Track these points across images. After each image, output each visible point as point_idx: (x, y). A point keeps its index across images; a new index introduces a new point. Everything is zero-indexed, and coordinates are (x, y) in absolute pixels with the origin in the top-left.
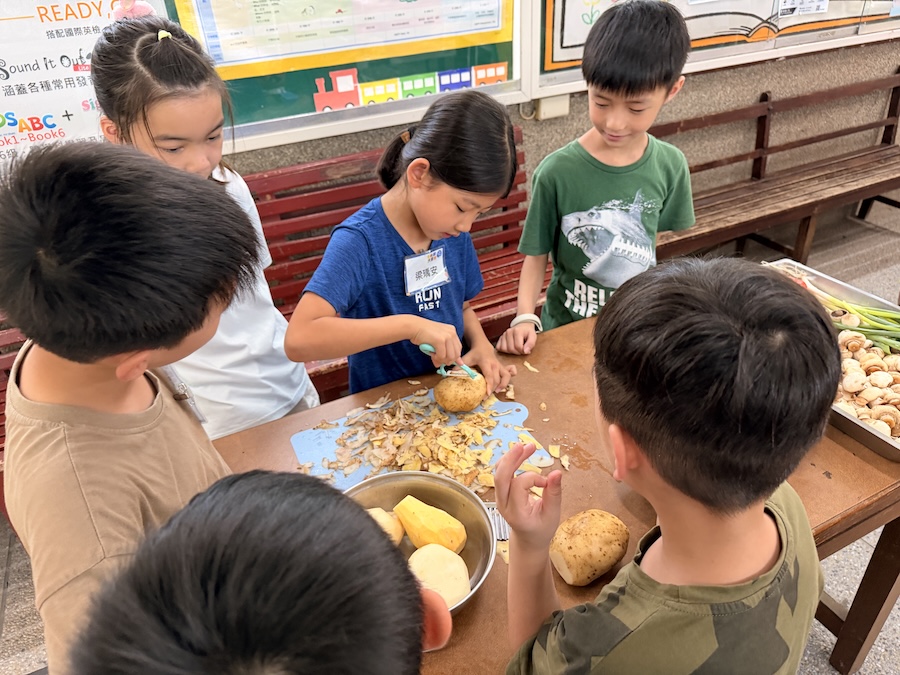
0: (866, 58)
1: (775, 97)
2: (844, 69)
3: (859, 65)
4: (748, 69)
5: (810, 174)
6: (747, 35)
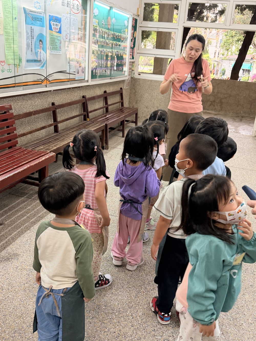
0: (72, 93)
1: (57, 104)
2: (68, 96)
3: (71, 95)
4: (44, 94)
5: (71, 130)
6: (42, 82)
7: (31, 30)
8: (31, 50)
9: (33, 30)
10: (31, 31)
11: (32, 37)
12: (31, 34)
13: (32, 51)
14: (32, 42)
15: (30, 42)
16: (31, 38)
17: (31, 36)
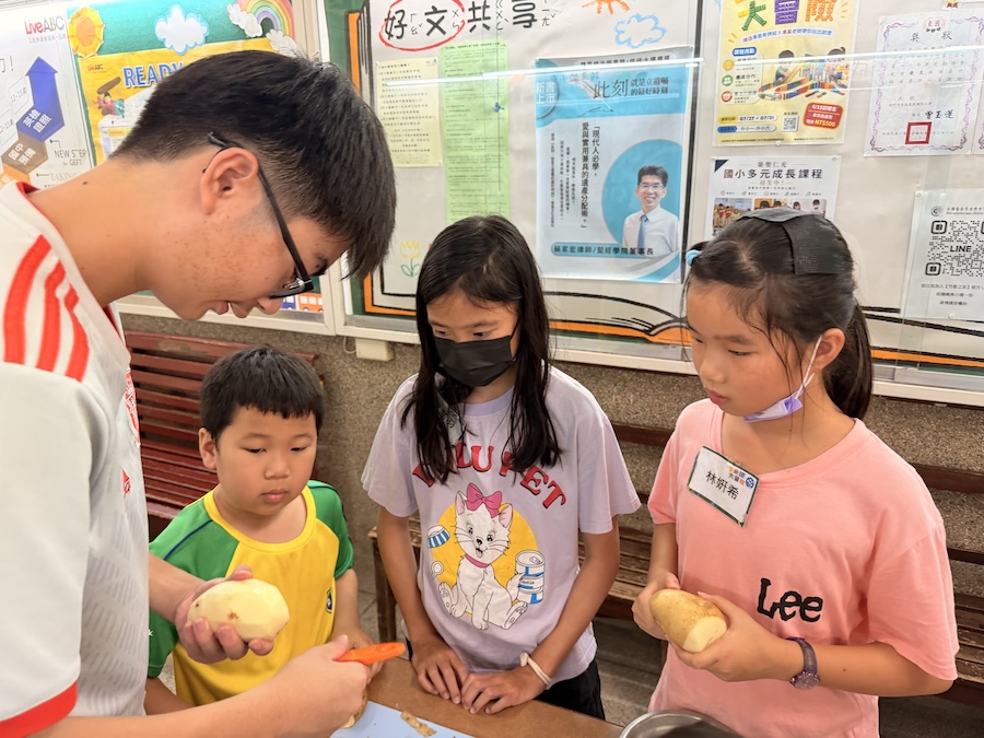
7: (586, 135)
8: (580, 210)
9: (596, 133)
10: (585, 142)
11: (590, 163)
12: (586, 150)
13: (584, 214)
14: (586, 182)
15: (579, 180)
16: (585, 167)
17: (586, 159)
